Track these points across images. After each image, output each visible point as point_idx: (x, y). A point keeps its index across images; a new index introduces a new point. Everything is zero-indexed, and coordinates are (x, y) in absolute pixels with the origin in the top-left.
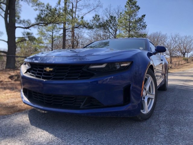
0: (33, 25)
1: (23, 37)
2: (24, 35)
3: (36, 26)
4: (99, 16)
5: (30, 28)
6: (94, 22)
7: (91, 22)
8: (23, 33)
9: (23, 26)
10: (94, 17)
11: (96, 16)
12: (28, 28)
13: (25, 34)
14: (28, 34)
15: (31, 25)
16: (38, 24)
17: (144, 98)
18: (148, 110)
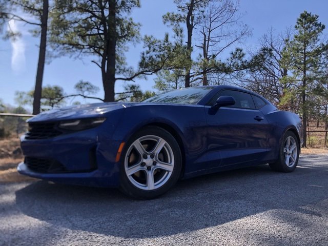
0: (136, 75)
1: (123, 93)
2: (127, 89)
3: (141, 75)
4: (241, 51)
5: (133, 79)
6: (234, 60)
7: (230, 62)
8: (125, 87)
9: (124, 77)
10: (232, 53)
11: (237, 50)
12: (130, 79)
13: (129, 88)
14: (133, 87)
15: (134, 74)
16: (142, 73)
17: (149, 168)
18: (156, 185)
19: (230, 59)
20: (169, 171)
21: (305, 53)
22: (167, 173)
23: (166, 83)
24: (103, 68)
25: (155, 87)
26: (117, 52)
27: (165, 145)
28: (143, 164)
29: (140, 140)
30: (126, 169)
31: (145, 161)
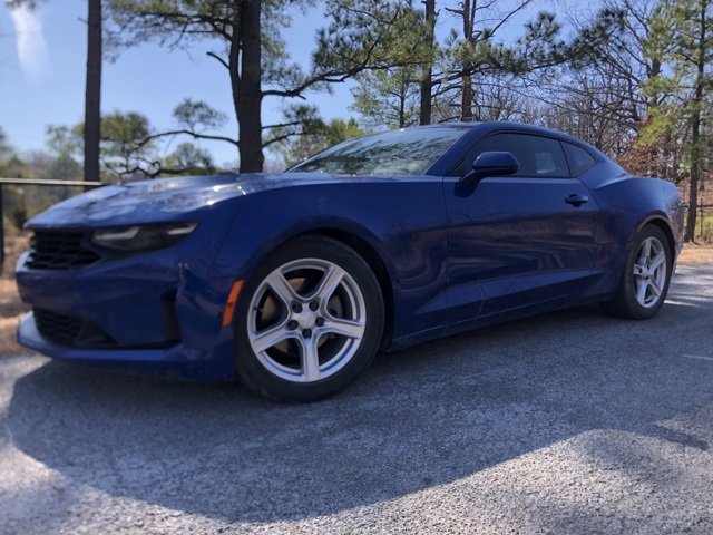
0: (308, 83)
1: (281, 125)
2: (288, 116)
3: (320, 83)
4: (551, 19)
5: (302, 94)
6: (534, 43)
7: (524, 46)
8: (285, 112)
9: (280, 89)
10: (530, 26)
11: (542, 17)
12: (295, 93)
13: (293, 113)
14: (302, 111)
15: (303, 82)
16: (321, 78)
17: (307, 333)
18: (323, 371)
19: (523, 40)
20: (353, 339)
21: (703, 22)
22: (349, 341)
23: (379, 98)
24: (232, 68)
25: (353, 108)
26: (263, 31)
27: (344, 279)
28: (293, 325)
29: (284, 269)
30: (252, 337)
31: (296, 316)
